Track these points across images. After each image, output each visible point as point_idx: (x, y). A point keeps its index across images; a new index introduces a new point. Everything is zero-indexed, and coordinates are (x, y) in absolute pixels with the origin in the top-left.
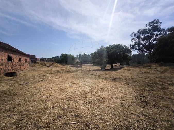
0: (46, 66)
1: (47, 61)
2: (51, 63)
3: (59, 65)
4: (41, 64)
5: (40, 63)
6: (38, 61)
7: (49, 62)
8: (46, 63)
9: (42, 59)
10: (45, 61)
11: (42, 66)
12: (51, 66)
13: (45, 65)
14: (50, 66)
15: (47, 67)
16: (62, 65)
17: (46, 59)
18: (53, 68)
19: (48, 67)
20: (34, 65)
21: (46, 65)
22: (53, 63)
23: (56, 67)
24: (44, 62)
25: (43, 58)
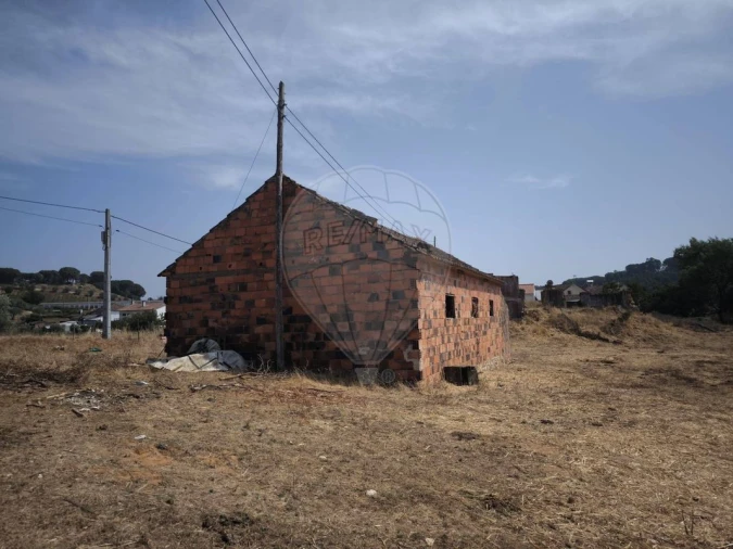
0: (580, 334)
1: (580, 304)
2: (614, 317)
3: (667, 328)
4: (552, 323)
5: (545, 316)
6: (532, 304)
7: (600, 308)
8: (576, 315)
9: (552, 294)
10: (570, 305)
11: (557, 335)
12: (613, 338)
13: (576, 330)
14: (603, 335)
15: (586, 341)
16: (696, 328)
17: (576, 291)
18: (633, 353)
19: (596, 342)
20: (517, 331)
21: (584, 329)
22: (626, 317)
23: (651, 340)
24: (565, 311)
25: (550, 283)
